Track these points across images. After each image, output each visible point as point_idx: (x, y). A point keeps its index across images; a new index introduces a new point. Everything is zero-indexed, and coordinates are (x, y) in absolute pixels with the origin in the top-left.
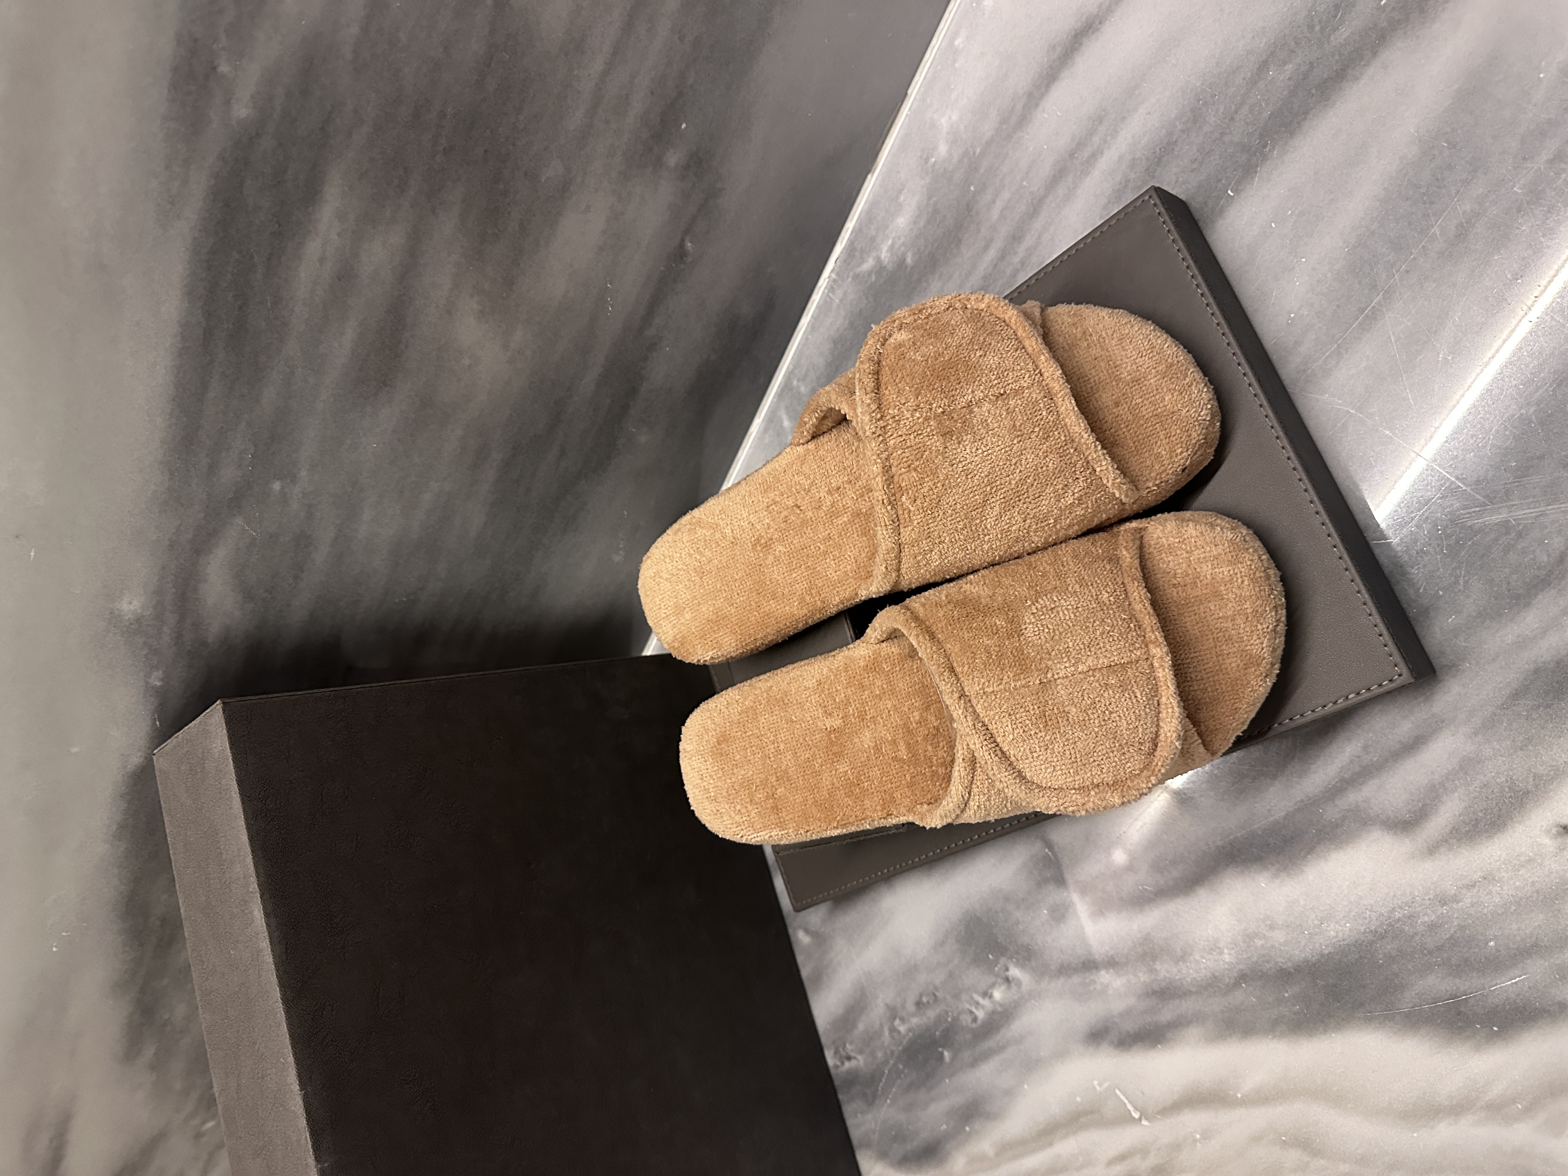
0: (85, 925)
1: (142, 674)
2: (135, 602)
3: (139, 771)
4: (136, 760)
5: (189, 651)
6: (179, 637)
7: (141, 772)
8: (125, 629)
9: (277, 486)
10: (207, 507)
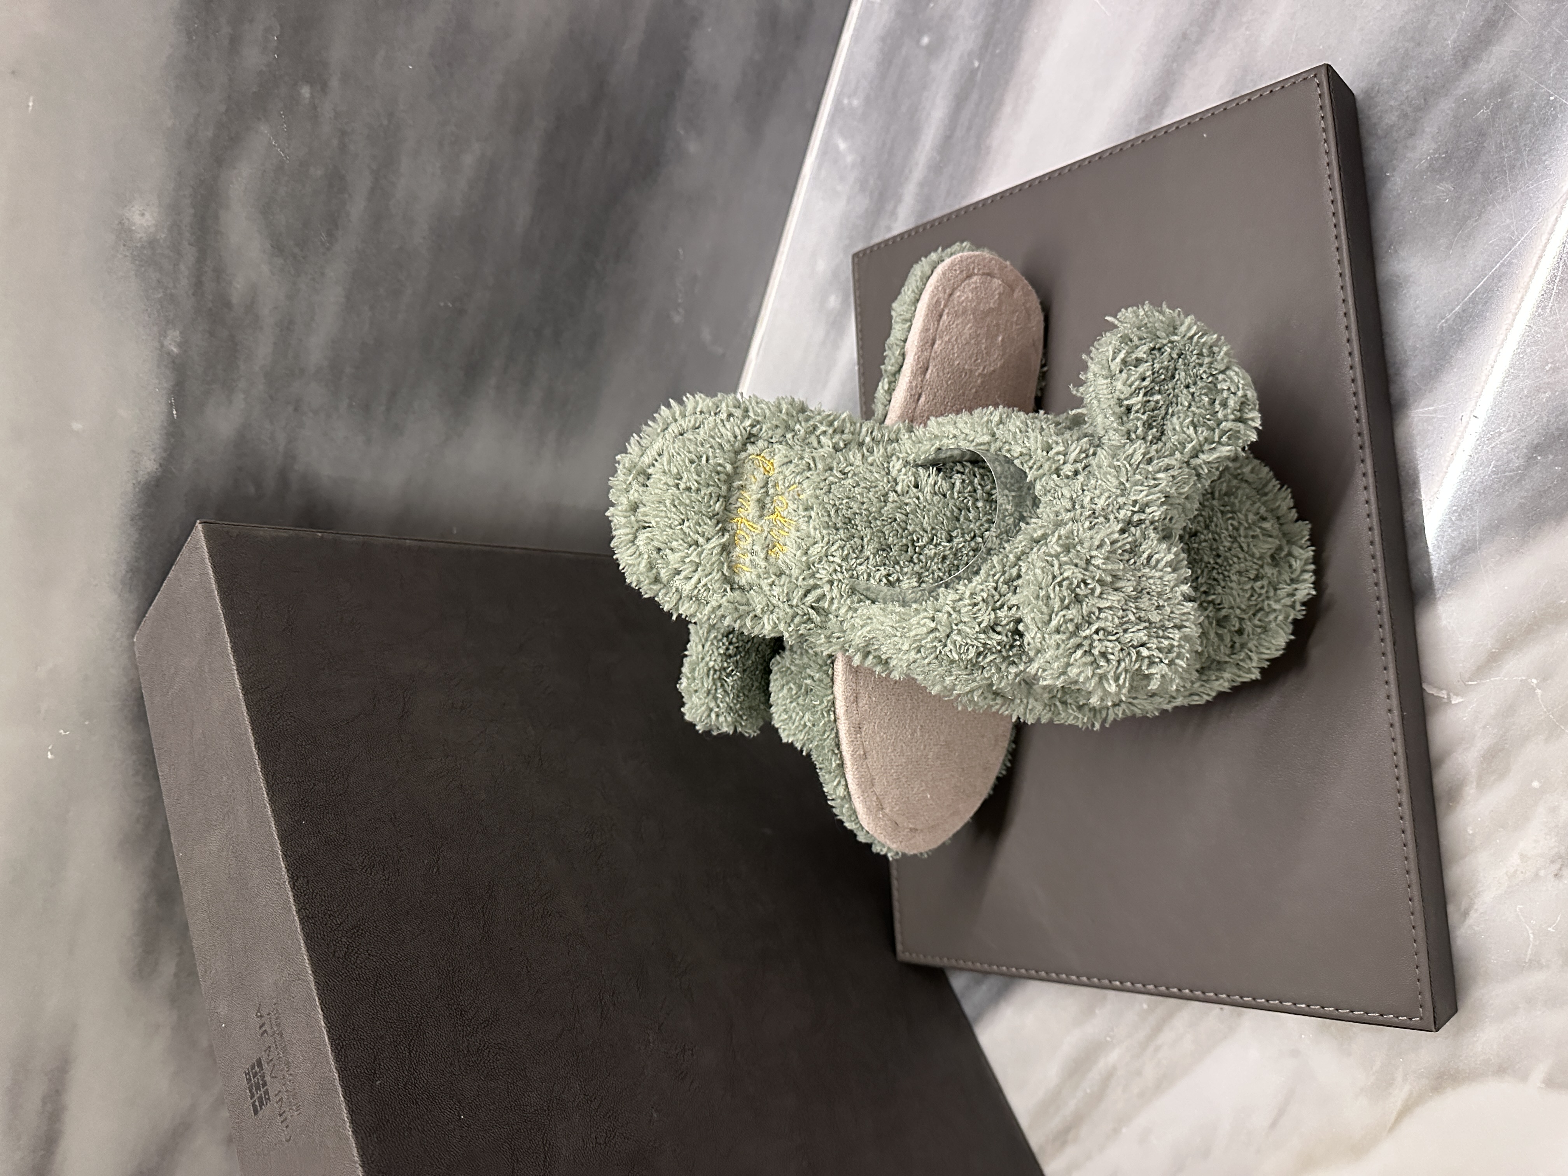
0: (87, 723)
1: (155, 329)
2: (148, 215)
3: (153, 483)
4: (150, 465)
5: (210, 310)
6: (198, 285)
7: (157, 486)
8: (135, 253)
9: (306, 91)
10: (229, 97)
